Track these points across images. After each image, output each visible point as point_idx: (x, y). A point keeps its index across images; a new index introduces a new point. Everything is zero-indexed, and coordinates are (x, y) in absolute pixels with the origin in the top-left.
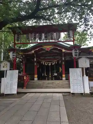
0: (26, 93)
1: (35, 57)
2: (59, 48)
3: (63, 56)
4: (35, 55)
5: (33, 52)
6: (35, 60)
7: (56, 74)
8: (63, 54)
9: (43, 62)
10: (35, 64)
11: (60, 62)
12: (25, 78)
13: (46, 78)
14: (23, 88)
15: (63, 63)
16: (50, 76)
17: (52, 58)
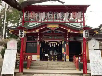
0: (33, 74)
1: (39, 36)
2: (64, 29)
3: (67, 37)
4: (39, 35)
6: (38, 39)
8: (68, 35)
11: (63, 42)
12: (29, 58)
13: (49, 59)
14: (26, 69)
16: (52, 57)
17: (56, 38)
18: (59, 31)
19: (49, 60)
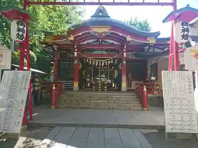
1: (76, 50)
2: (120, 34)
3: (125, 50)
4: (75, 47)
5: (72, 38)
7: (109, 81)
8: (125, 47)
9: (89, 59)
10: (76, 62)
11: (116, 61)
12: (54, 88)
15: (124, 62)
16: (100, 85)
17: (105, 53)
18: (111, 41)
19: (94, 88)
